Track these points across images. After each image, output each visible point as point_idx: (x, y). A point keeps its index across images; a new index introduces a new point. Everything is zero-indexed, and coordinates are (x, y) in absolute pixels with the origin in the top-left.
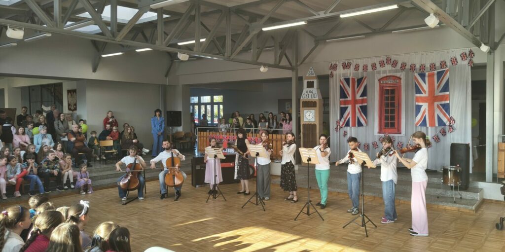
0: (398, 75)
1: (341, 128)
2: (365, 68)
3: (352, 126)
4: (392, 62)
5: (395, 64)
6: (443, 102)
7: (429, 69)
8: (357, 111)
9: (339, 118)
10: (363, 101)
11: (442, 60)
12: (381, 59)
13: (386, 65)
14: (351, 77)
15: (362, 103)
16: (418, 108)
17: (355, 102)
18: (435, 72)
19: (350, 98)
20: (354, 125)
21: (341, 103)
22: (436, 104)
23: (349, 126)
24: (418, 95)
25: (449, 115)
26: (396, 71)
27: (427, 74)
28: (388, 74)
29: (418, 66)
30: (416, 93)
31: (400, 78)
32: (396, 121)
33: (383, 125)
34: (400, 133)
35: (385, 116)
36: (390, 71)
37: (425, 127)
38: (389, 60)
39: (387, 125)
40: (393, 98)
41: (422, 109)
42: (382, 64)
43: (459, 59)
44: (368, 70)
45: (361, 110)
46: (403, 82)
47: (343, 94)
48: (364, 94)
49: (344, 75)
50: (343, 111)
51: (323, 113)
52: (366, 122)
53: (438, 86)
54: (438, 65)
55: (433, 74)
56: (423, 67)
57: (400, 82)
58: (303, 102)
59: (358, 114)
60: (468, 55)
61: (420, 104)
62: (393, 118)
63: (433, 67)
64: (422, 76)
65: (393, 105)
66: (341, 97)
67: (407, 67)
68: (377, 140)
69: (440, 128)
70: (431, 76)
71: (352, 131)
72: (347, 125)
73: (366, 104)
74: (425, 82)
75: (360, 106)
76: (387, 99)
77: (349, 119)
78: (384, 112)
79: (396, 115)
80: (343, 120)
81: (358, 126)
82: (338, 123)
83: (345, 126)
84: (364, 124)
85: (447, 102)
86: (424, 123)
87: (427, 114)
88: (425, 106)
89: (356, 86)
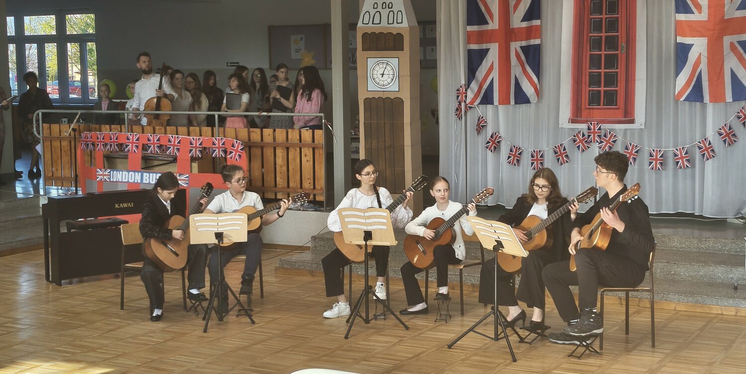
1: (469, 108)
3: (501, 102)
6: (744, 36)
8: (514, 61)
9: (463, 82)
10: (530, 33)
15: (528, 38)
16: (683, 51)
17: (508, 34)
19: (494, 25)
20: (505, 101)
21: (469, 38)
22: (727, 40)
23: (492, 103)
24: (682, 17)
30: (678, 11)
32: (620, 88)
33: (585, 98)
34: (632, 121)
35: (591, 76)
37: (698, 104)
39: (594, 99)
40: (613, 25)
41: (692, 56)
45: (523, 57)
47: (475, 13)
48: (533, 12)
50: (474, 60)
51: (422, 68)
52: (538, 92)
58: (365, 35)
59: (515, 70)
61: (687, 40)
62: (611, 80)
65: (612, 43)
66: (470, 22)
68: (566, 142)
69: (737, 107)
71: (498, 118)
72: (487, 99)
73: (537, 42)
75: (522, 48)
76: (598, 26)
77: (492, 82)
78: (586, 62)
79: (620, 70)
80: (474, 86)
81: (516, 103)
82: (460, 94)
83: (481, 103)
84: (532, 95)
86: (696, 94)
87: (704, 68)
88: (699, 46)
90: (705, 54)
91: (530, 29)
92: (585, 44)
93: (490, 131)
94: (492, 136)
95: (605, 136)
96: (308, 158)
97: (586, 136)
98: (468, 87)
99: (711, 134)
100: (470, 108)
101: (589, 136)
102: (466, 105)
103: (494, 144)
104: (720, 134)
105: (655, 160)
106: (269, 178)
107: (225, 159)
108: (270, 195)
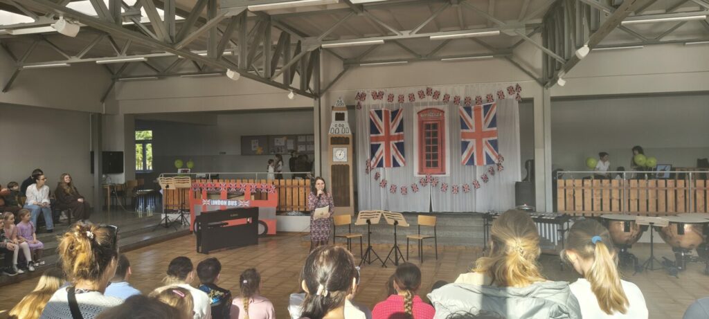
0: (440, 107)
1: (371, 169)
2: (401, 99)
3: (386, 166)
4: (433, 93)
5: (437, 95)
6: (491, 139)
7: (474, 103)
8: (392, 149)
9: (369, 158)
10: (399, 137)
11: (489, 93)
12: (420, 89)
13: (426, 96)
14: (383, 109)
15: (398, 139)
16: (465, 145)
17: (388, 138)
18: (482, 106)
19: (382, 134)
20: (388, 165)
21: (372, 139)
22: (484, 140)
23: (382, 166)
24: (465, 131)
25: (497, 151)
26: (439, 103)
27: (473, 107)
28: (429, 107)
29: (462, 99)
30: (462, 128)
31: (443, 112)
32: (439, 160)
33: (425, 164)
34: (445, 174)
35: (427, 155)
36: (431, 104)
37: (472, 166)
38: (429, 91)
39: (428, 165)
40: (435, 134)
41: (469, 146)
42: (421, 95)
43: (506, 93)
44: (405, 102)
45: (396, 147)
46: (446, 115)
47: (374, 129)
48: (400, 129)
49: (374, 106)
50: (374, 149)
52: (404, 163)
53: (486, 121)
54: (484, 98)
55: (480, 109)
56: (468, 100)
57: (443, 115)
59: (393, 152)
60: (514, 89)
61: (467, 140)
62: (435, 156)
63: (479, 100)
64: (468, 109)
65: (435, 141)
66: (372, 133)
67: (450, 99)
68: (417, 182)
69: (488, 167)
70: (478, 110)
71: (385, 173)
72: (380, 165)
73: (402, 141)
74: (471, 116)
75: (396, 144)
76: (428, 134)
77: (382, 158)
78: (424, 150)
79: (439, 152)
80: (374, 159)
81: (393, 167)
82: (368, 163)
83: (378, 167)
84: (401, 163)
85: (496, 138)
86: (471, 161)
87: (475, 151)
88: (472, 143)
89: (390, 120)
90: (475, 145)
91: (399, 136)
92: (423, 142)
93: (381, 178)
94: (383, 181)
95: (434, 180)
96: (302, 192)
97: (425, 180)
98: (371, 160)
99: (478, 178)
100: (373, 169)
101: (427, 180)
103: (384, 184)
104: (482, 178)
105: (455, 190)
106: (283, 202)
107: (267, 194)
108: (282, 209)
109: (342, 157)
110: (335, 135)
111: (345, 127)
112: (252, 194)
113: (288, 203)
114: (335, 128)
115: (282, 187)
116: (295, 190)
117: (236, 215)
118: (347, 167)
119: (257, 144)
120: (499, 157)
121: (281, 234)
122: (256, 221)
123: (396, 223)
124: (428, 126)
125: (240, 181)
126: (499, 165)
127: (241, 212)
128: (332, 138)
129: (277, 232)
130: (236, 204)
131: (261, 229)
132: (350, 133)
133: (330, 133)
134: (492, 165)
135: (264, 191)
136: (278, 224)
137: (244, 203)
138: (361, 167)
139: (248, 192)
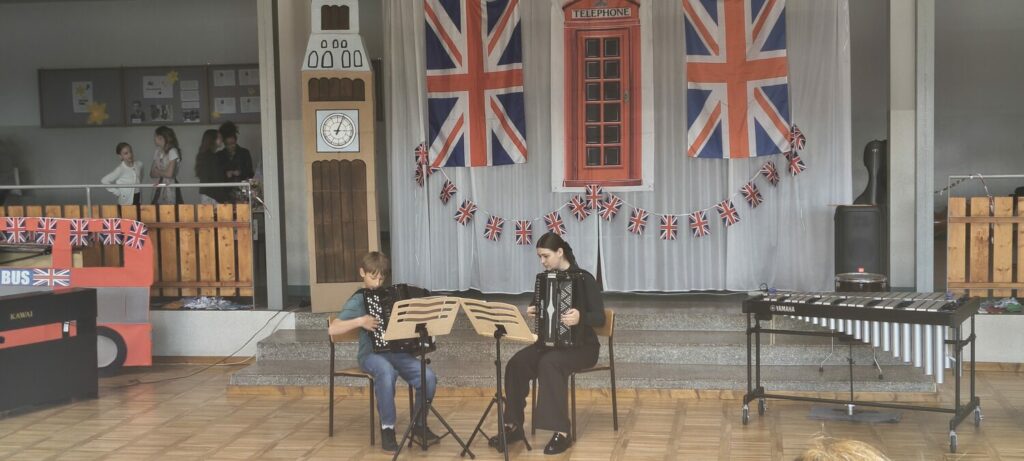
1: (431, 171)
3: (475, 163)
6: (771, 82)
8: (489, 113)
9: (423, 138)
10: (511, 78)
15: (508, 84)
16: (697, 100)
17: (479, 81)
19: (461, 69)
20: (479, 161)
21: (431, 84)
22: (752, 85)
23: (462, 164)
24: (697, 59)
25: (788, 120)
30: (690, 52)
32: (624, 144)
33: (582, 156)
34: (639, 183)
35: (589, 130)
37: (717, 160)
39: (593, 157)
40: (613, 69)
41: (710, 104)
45: (500, 106)
47: (437, 54)
48: (513, 53)
50: (437, 113)
52: (525, 153)
57: (636, 14)
59: (492, 123)
61: (704, 86)
62: (613, 134)
65: (613, 90)
66: (430, 66)
68: (561, 209)
69: (763, 161)
71: (471, 182)
72: (456, 160)
73: (519, 89)
74: (714, 17)
75: (499, 96)
76: (594, 70)
77: (462, 139)
78: (582, 113)
79: (623, 122)
80: (438, 144)
81: (494, 164)
82: (420, 154)
83: (449, 164)
84: (515, 154)
85: (782, 80)
86: (714, 148)
87: (724, 118)
88: (719, 94)
89: (484, 27)
90: (725, 101)
91: (510, 73)
92: (580, 92)
93: (459, 198)
94: (463, 206)
95: (608, 201)
96: (227, 241)
97: (585, 202)
98: (431, 145)
99: (734, 196)
100: (434, 171)
101: (588, 202)
102: (428, 168)
103: (467, 214)
104: (745, 195)
105: (668, 228)
106: (169, 270)
107: (121, 247)
108: (171, 292)
109: (343, 136)
110: (320, 73)
111: (351, 48)
112: (75, 249)
113: (187, 273)
114: (321, 52)
115: (168, 225)
116: (205, 237)
117: (30, 314)
118: (360, 165)
119: (89, 94)
120: (794, 134)
121: (167, 364)
122: (89, 330)
123: (501, 331)
124: (593, 46)
125: (37, 209)
126: (791, 156)
127: (42, 305)
128: (313, 82)
129: (155, 359)
130: (26, 281)
131: (106, 353)
132: (366, 67)
133: (305, 67)
134: (772, 158)
135: (111, 239)
136: (159, 335)
137: (51, 277)
138: (401, 167)
139: (61, 245)
